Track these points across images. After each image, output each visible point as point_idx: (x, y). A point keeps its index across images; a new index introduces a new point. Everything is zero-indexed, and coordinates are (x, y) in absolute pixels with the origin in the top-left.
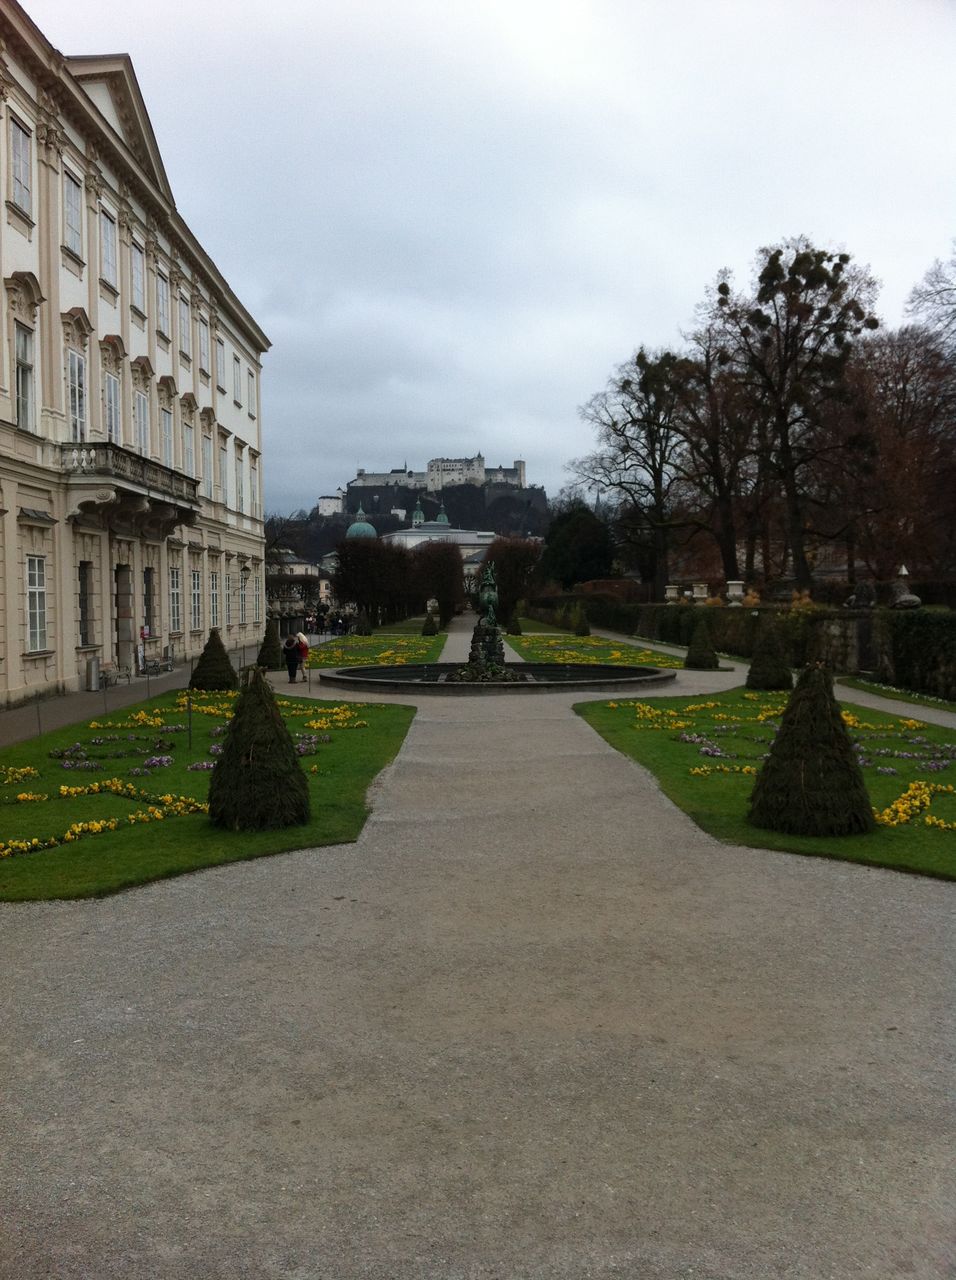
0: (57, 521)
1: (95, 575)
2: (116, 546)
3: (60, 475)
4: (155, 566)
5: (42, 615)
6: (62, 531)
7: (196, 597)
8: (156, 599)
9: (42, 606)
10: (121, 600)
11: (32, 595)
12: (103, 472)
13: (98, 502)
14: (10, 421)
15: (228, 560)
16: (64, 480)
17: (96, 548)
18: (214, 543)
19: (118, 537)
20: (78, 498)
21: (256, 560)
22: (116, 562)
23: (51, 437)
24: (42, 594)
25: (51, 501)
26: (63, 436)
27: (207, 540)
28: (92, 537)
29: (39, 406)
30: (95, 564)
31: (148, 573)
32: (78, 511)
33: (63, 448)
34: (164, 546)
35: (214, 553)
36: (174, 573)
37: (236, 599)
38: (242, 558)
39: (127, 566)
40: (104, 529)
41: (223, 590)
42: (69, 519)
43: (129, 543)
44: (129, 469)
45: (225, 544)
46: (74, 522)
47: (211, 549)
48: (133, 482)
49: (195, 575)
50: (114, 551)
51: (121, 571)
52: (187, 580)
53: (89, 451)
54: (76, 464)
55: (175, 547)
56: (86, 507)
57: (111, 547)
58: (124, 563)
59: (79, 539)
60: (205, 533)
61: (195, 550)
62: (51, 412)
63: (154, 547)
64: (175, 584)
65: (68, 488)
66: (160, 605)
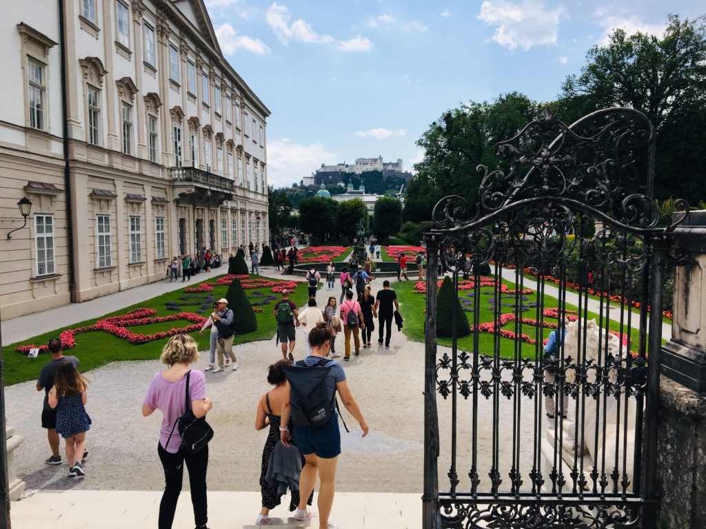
0: (168, 202)
1: (187, 224)
2: (196, 211)
3: (170, 181)
4: (215, 219)
5: (163, 243)
6: (172, 206)
7: (234, 232)
8: (215, 234)
9: (163, 239)
10: (199, 235)
11: (158, 234)
12: (189, 180)
13: (187, 193)
14: (147, 159)
15: (250, 214)
16: (172, 183)
17: (187, 212)
18: (243, 206)
19: (197, 207)
20: (178, 191)
21: (264, 214)
22: (196, 218)
23: (166, 165)
24: (163, 234)
25: (166, 193)
26: (172, 164)
27: (240, 206)
28: (185, 208)
29: (161, 151)
30: (187, 220)
31: (212, 222)
32: (178, 197)
33: (171, 169)
34: (219, 209)
35: (243, 212)
36: (224, 222)
37: (254, 232)
38: (257, 213)
39: (202, 219)
40: (191, 204)
41: (247, 228)
42: (174, 201)
43: (202, 209)
44: (201, 178)
45: (249, 207)
46: (177, 202)
47: (241, 210)
48: (203, 184)
49: (234, 222)
50: (196, 214)
51: (199, 223)
52: (230, 224)
53: (183, 171)
54: (177, 176)
55: (224, 210)
56: (182, 195)
57: (194, 211)
58: (200, 218)
59: (179, 209)
60: (239, 202)
61: (234, 211)
62: (166, 154)
63: (214, 210)
64: (224, 226)
65: (174, 187)
66: (217, 237)
